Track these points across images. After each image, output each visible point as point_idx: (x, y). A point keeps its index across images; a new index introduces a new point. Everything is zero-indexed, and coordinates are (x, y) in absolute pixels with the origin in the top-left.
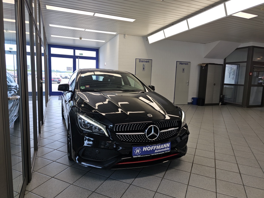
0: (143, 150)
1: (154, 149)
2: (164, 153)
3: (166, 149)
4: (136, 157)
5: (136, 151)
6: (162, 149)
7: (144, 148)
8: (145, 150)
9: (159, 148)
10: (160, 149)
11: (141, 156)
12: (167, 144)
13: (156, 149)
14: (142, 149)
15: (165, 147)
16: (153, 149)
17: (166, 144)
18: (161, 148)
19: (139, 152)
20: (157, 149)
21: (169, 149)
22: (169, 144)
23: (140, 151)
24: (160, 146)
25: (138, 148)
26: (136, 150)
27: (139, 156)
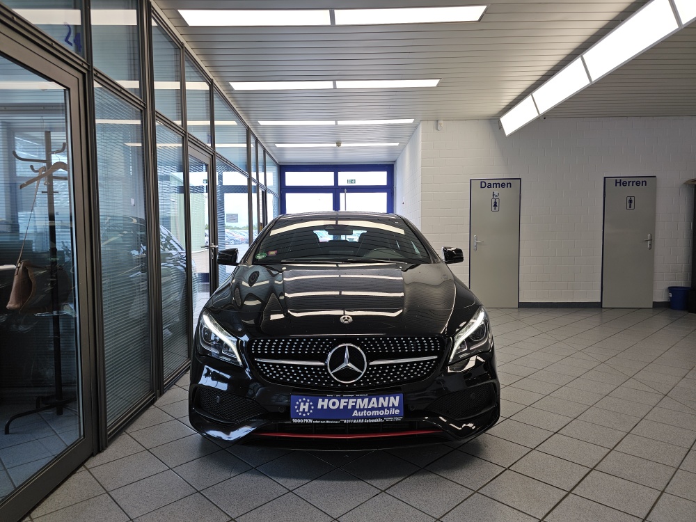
0: (319, 407)
1: (350, 407)
2: (380, 420)
3: (386, 412)
4: (301, 421)
5: (299, 406)
6: (373, 409)
7: (320, 400)
8: (322, 406)
9: (366, 407)
10: (368, 410)
11: (314, 420)
12: (392, 398)
13: (354, 407)
14: (316, 404)
15: (385, 405)
16: (345, 407)
17: (387, 398)
18: (370, 407)
19: (306, 410)
20: (358, 407)
21: (397, 412)
22: (398, 398)
23: (310, 408)
24: (366, 400)
25: (304, 399)
26: (300, 404)
27: (307, 421)
